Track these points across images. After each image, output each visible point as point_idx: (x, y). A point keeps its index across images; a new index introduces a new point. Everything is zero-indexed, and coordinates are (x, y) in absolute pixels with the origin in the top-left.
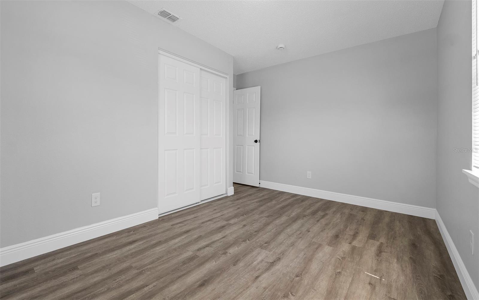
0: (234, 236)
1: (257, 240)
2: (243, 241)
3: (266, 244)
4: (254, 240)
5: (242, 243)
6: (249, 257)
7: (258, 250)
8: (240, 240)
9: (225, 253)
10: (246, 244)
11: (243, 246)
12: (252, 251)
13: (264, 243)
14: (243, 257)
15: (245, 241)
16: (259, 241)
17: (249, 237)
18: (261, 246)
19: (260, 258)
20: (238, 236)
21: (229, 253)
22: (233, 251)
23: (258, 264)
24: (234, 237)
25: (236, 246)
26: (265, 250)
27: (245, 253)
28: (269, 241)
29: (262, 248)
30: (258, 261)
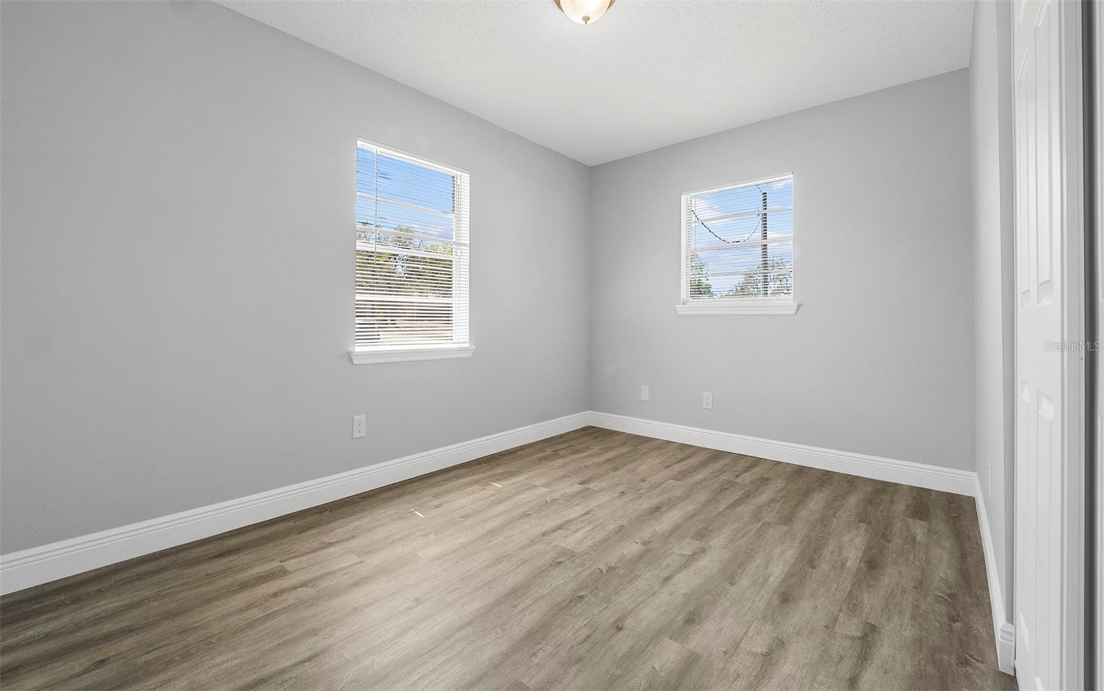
0: (641, 584)
1: (579, 569)
2: (614, 569)
3: (560, 560)
4: (586, 572)
5: (616, 563)
6: (599, 536)
7: (581, 549)
8: (622, 572)
9: (645, 543)
10: (606, 560)
11: (612, 558)
12: (594, 547)
13: (564, 564)
14: (610, 537)
15: (610, 568)
16: (574, 569)
17: (600, 579)
18: (572, 556)
19: (579, 535)
20: (630, 582)
21: (637, 543)
22: (631, 548)
23: (583, 527)
24: (640, 580)
25: (629, 556)
26: (566, 549)
27: (605, 544)
28: (551, 568)
29: (573, 552)
30: (582, 532)
